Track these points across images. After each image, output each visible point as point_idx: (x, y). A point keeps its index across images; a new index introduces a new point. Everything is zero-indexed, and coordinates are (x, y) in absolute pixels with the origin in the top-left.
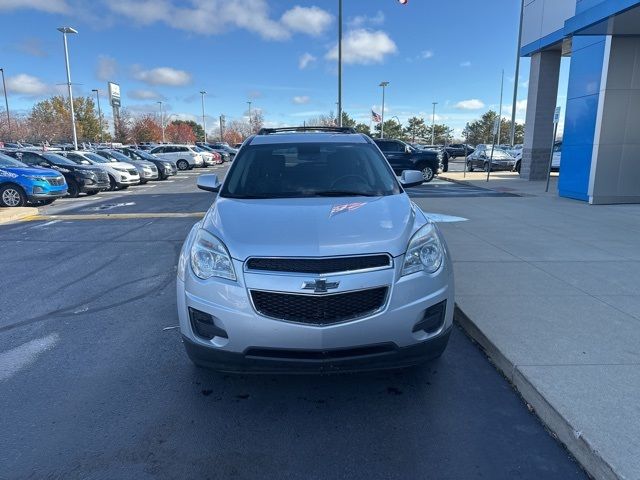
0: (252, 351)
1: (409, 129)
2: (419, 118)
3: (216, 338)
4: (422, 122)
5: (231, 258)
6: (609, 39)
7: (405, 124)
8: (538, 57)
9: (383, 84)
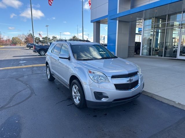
0: (115, 100)
1: (53, 39)
2: (55, 36)
3: (103, 98)
4: (56, 37)
5: (106, 76)
6: (118, 21)
7: (51, 38)
8: (95, 23)
9: (47, 26)
